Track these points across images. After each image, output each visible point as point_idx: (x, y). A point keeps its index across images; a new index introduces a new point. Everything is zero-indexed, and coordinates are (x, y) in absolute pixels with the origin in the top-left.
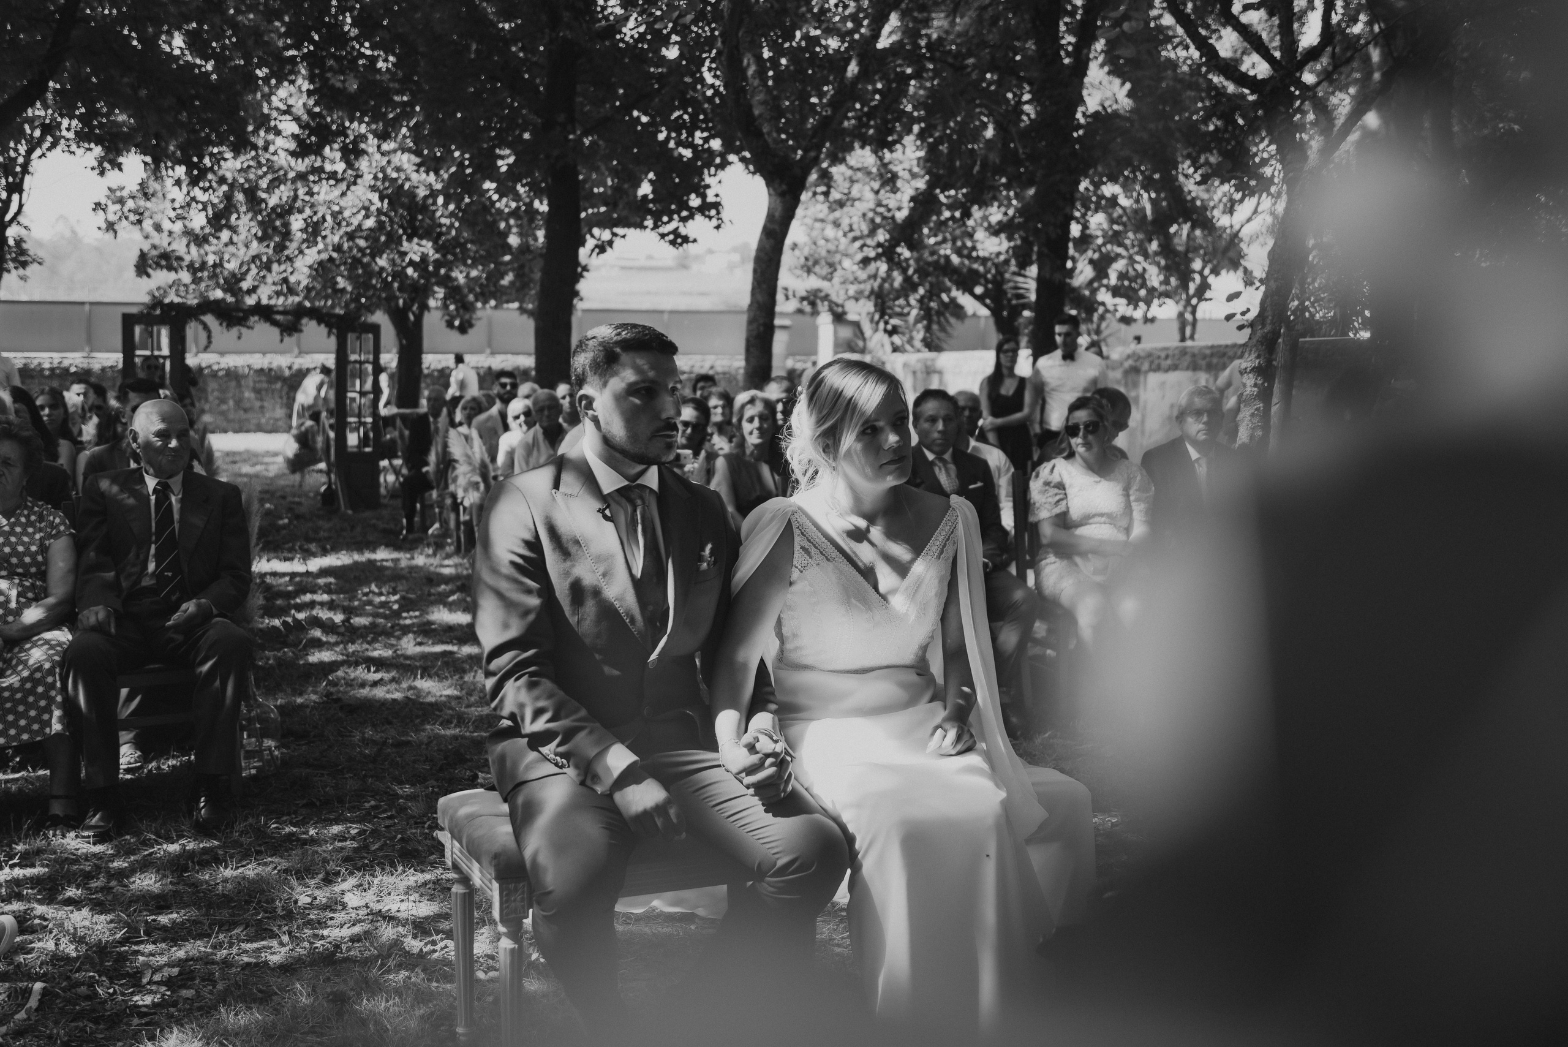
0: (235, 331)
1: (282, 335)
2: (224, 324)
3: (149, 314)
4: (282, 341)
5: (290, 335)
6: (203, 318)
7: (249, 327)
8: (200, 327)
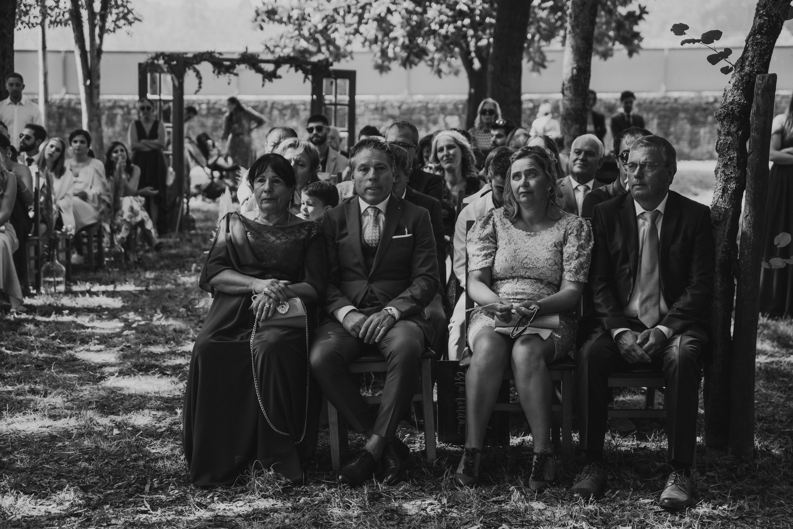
0: (224, 78)
1: (264, 81)
2: (216, 72)
3: (153, 63)
4: (263, 85)
5: (270, 80)
6: (197, 67)
7: (236, 75)
8: (195, 74)
